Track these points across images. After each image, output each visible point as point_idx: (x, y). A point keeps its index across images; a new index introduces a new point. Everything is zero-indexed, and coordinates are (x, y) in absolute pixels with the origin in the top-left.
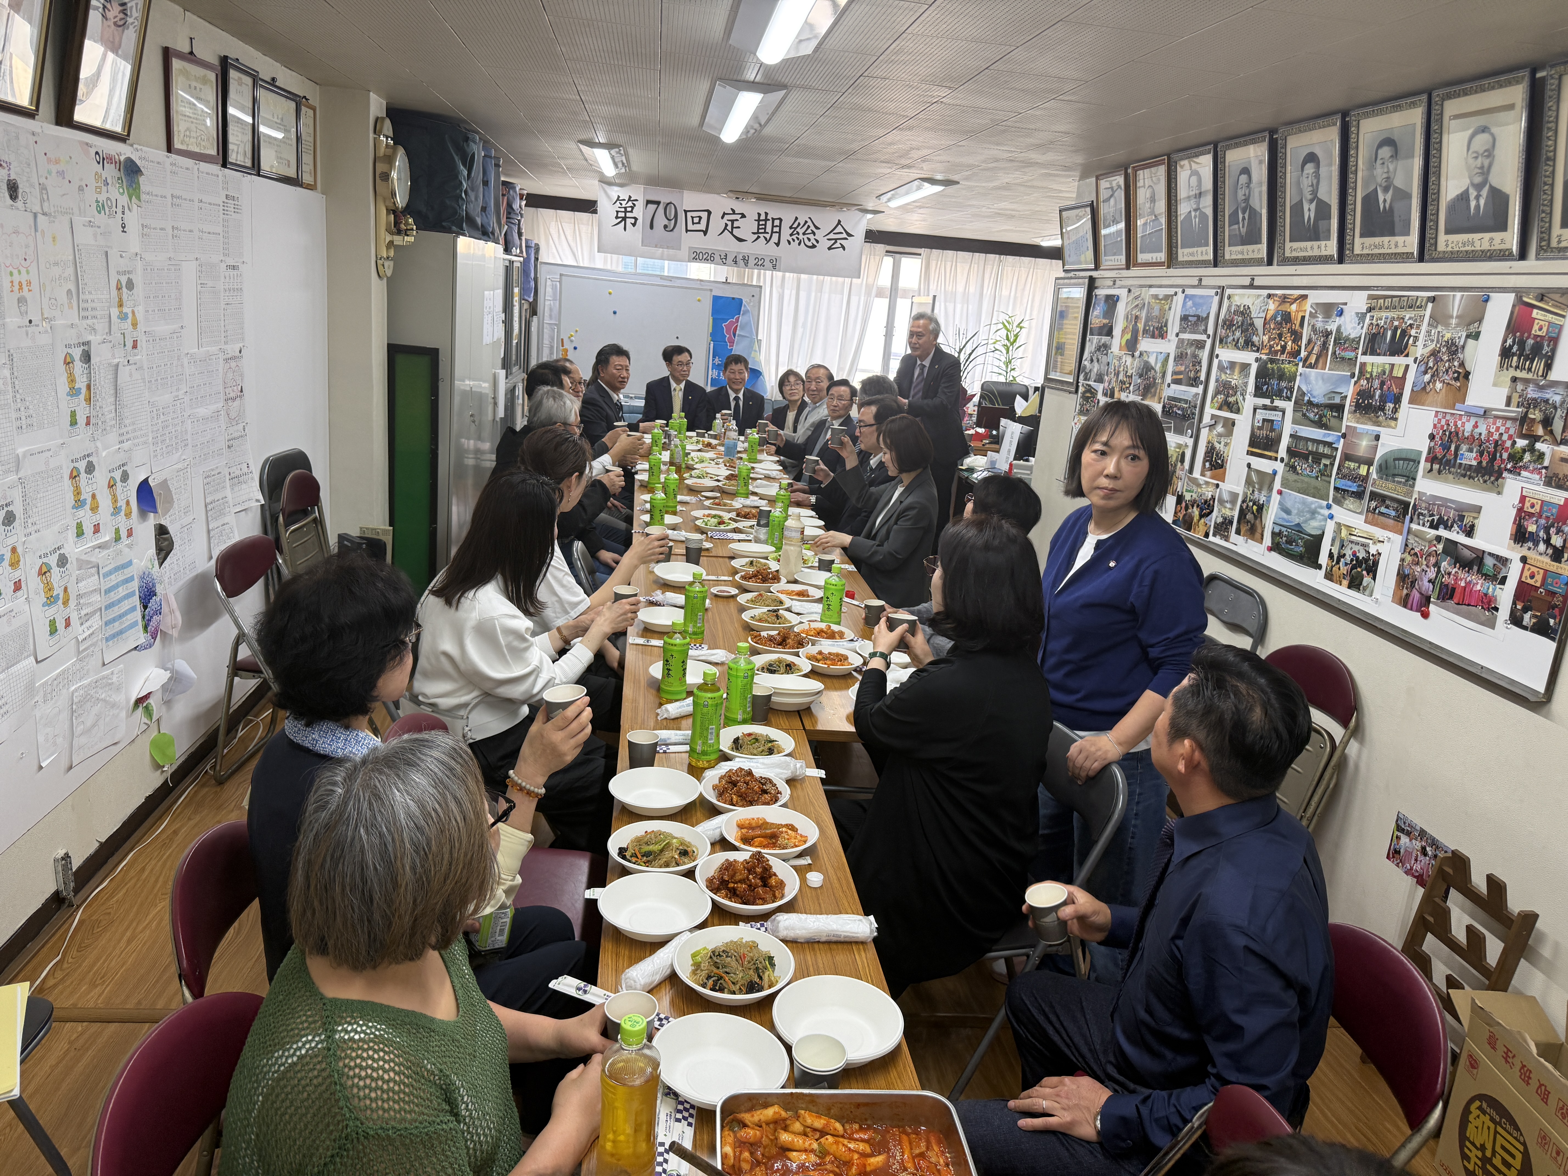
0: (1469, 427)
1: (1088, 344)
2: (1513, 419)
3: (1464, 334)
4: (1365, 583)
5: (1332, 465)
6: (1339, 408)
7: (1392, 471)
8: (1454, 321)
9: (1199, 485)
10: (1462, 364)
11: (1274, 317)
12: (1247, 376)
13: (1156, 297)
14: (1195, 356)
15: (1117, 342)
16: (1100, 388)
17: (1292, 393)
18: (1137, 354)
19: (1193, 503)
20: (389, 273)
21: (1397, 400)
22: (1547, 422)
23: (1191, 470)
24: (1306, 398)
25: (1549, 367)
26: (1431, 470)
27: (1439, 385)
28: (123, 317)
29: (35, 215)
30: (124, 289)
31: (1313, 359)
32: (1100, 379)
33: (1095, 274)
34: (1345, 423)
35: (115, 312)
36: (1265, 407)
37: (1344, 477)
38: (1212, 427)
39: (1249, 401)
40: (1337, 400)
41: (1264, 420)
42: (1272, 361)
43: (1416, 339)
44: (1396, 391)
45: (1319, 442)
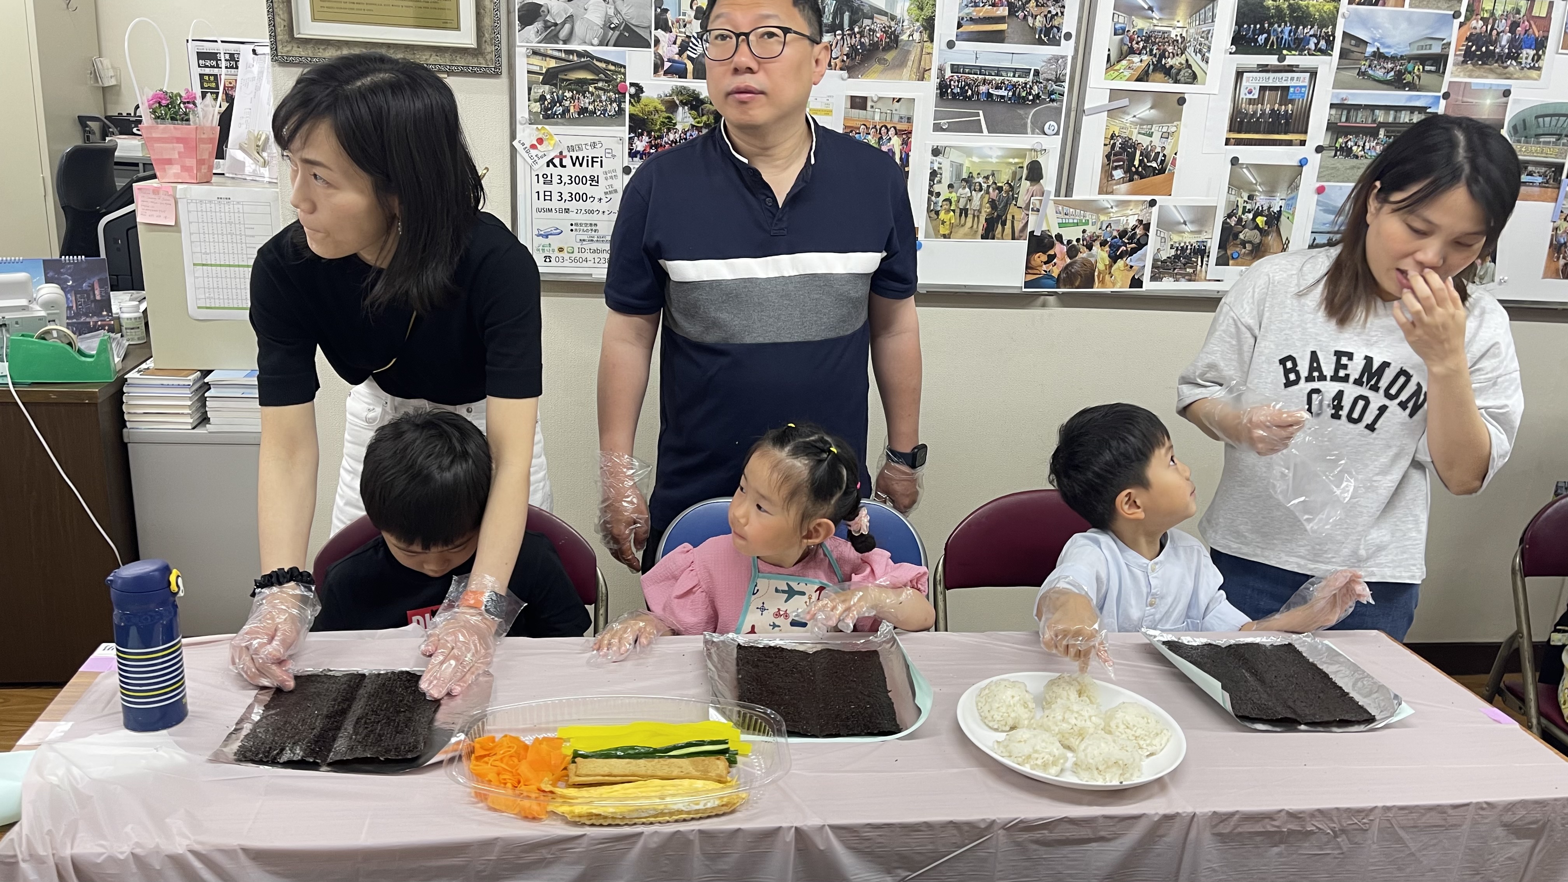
6: (1439, 61)
7: (1534, 131)
9: (1103, 210)
17: (1330, 43)
24: (1370, 50)
34: (1448, 77)
36: (1264, 69)
39: (1223, 62)
40: (1432, 50)
41: (1263, 89)
45: (1398, 109)
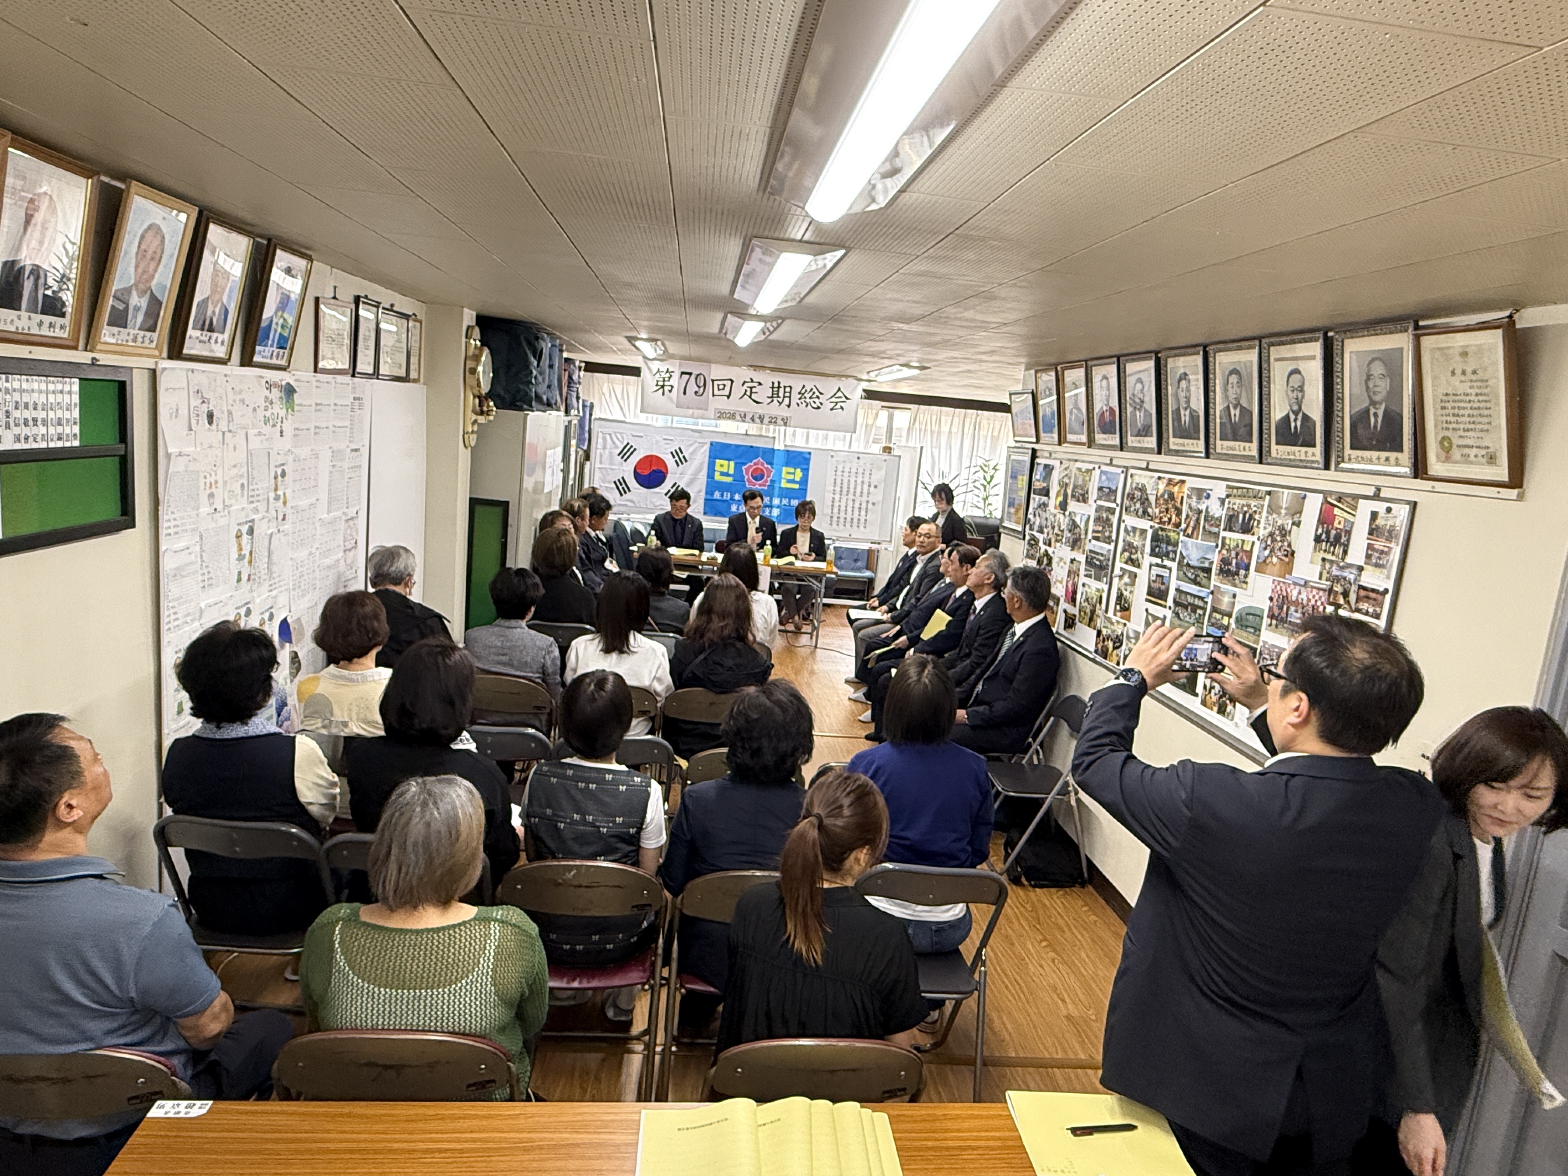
0: (1295, 593)
1: (1032, 501)
2: (1324, 590)
3: (1290, 522)
4: (1228, 710)
5: (1204, 614)
6: (1208, 571)
7: (1245, 623)
8: (1283, 511)
9: (1112, 623)
10: (1289, 545)
11: (1162, 495)
12: (1145, 539)
13: (1079, 469)
14: (1108, 519)
15: (1053, 502)
16: (1041, 537)
17: (1176, 556)
18: (1067, 513)
19: (1109, 637)
20: (473, 444)
21: (1247, 568)
22: (1346, 594)
23: (1106, 611)
24: (1186, 561)
25: (1345, 552)
26: (1270, 625)
27: (1275, 560)
28: (277, 498)
29: (224, 433)
30: (280, 478)
31: (1189, 531)
32: (1041, 531)
33: (1036, 446)
34: (1213, 583)
35: (272, 495)
36: (1157, 565)
37: (1213, 625)
38: (1121, 577)
39: (1147, 560)
40: (1207, 565)
41: (1157, 576)
42: (1162, 529)
43: (1259, 522)
44: (1246, 561)
45: (1195, 596)
